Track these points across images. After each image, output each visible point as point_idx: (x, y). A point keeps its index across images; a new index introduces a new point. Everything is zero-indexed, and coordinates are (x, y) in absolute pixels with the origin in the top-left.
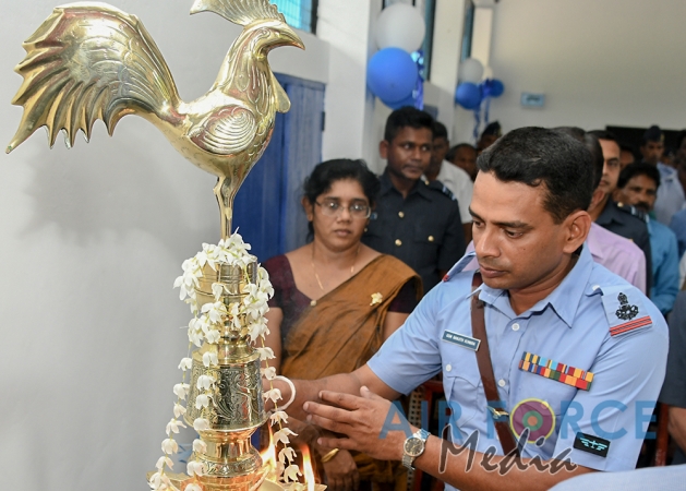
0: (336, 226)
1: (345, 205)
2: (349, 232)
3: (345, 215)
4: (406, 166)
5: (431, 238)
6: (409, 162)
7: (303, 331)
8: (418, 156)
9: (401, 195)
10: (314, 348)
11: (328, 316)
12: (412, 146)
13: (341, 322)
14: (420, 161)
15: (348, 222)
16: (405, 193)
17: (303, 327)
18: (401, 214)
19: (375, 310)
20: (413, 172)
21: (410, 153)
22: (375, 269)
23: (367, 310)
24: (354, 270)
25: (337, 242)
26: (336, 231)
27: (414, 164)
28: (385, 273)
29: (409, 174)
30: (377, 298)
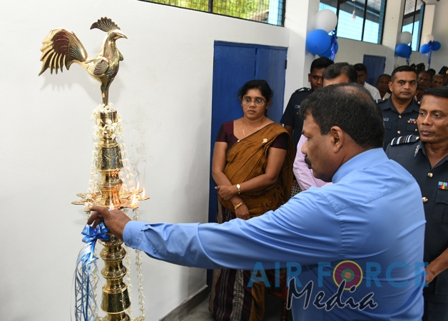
0: (249, 109)
1: (253, 100)
2: (254, 112)
3: (252, 104)
7: (233, 153)
10: (236, 160)
11: (243, 147)
13: (248, 150)
15: (253, 107)
17: (233, 151)
19: (264, 145)
23: (261, 145)
25: (249, 116)
26: (249, 111)
28: (271, 130)
30: (265, 141)
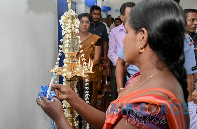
0: (83, 27)
1: (85, 22)
2: (86, 28)
3: (85, 24)
4: (95, 18)
5: (101, 34)
6: (95, 17)
8: (97, 16)
9: (94, 25)
12: (96, 14)
14: (97, 17)
15: (86, 26)
16: (95, 24)
18: (94, 29)
19: (92, 45)
20: (96, 20)
21: (95, 16)
22: (92, 37)
23: (91, 45)
24: (87, 37)
25: (83, 30)
26: (83, 28)
27: (96, 18)
28: (94, 37)
29: (95, 20)
30: (93, 43)
